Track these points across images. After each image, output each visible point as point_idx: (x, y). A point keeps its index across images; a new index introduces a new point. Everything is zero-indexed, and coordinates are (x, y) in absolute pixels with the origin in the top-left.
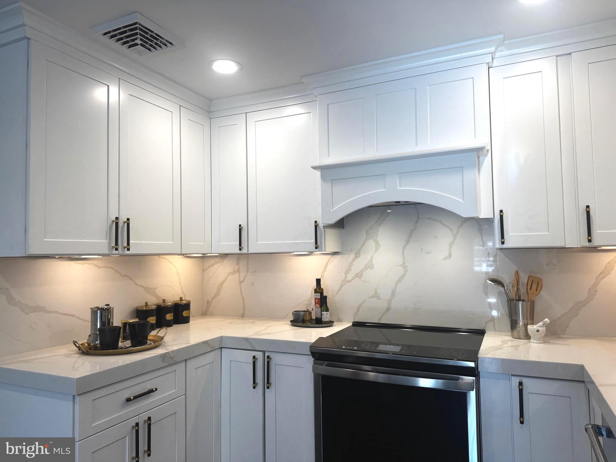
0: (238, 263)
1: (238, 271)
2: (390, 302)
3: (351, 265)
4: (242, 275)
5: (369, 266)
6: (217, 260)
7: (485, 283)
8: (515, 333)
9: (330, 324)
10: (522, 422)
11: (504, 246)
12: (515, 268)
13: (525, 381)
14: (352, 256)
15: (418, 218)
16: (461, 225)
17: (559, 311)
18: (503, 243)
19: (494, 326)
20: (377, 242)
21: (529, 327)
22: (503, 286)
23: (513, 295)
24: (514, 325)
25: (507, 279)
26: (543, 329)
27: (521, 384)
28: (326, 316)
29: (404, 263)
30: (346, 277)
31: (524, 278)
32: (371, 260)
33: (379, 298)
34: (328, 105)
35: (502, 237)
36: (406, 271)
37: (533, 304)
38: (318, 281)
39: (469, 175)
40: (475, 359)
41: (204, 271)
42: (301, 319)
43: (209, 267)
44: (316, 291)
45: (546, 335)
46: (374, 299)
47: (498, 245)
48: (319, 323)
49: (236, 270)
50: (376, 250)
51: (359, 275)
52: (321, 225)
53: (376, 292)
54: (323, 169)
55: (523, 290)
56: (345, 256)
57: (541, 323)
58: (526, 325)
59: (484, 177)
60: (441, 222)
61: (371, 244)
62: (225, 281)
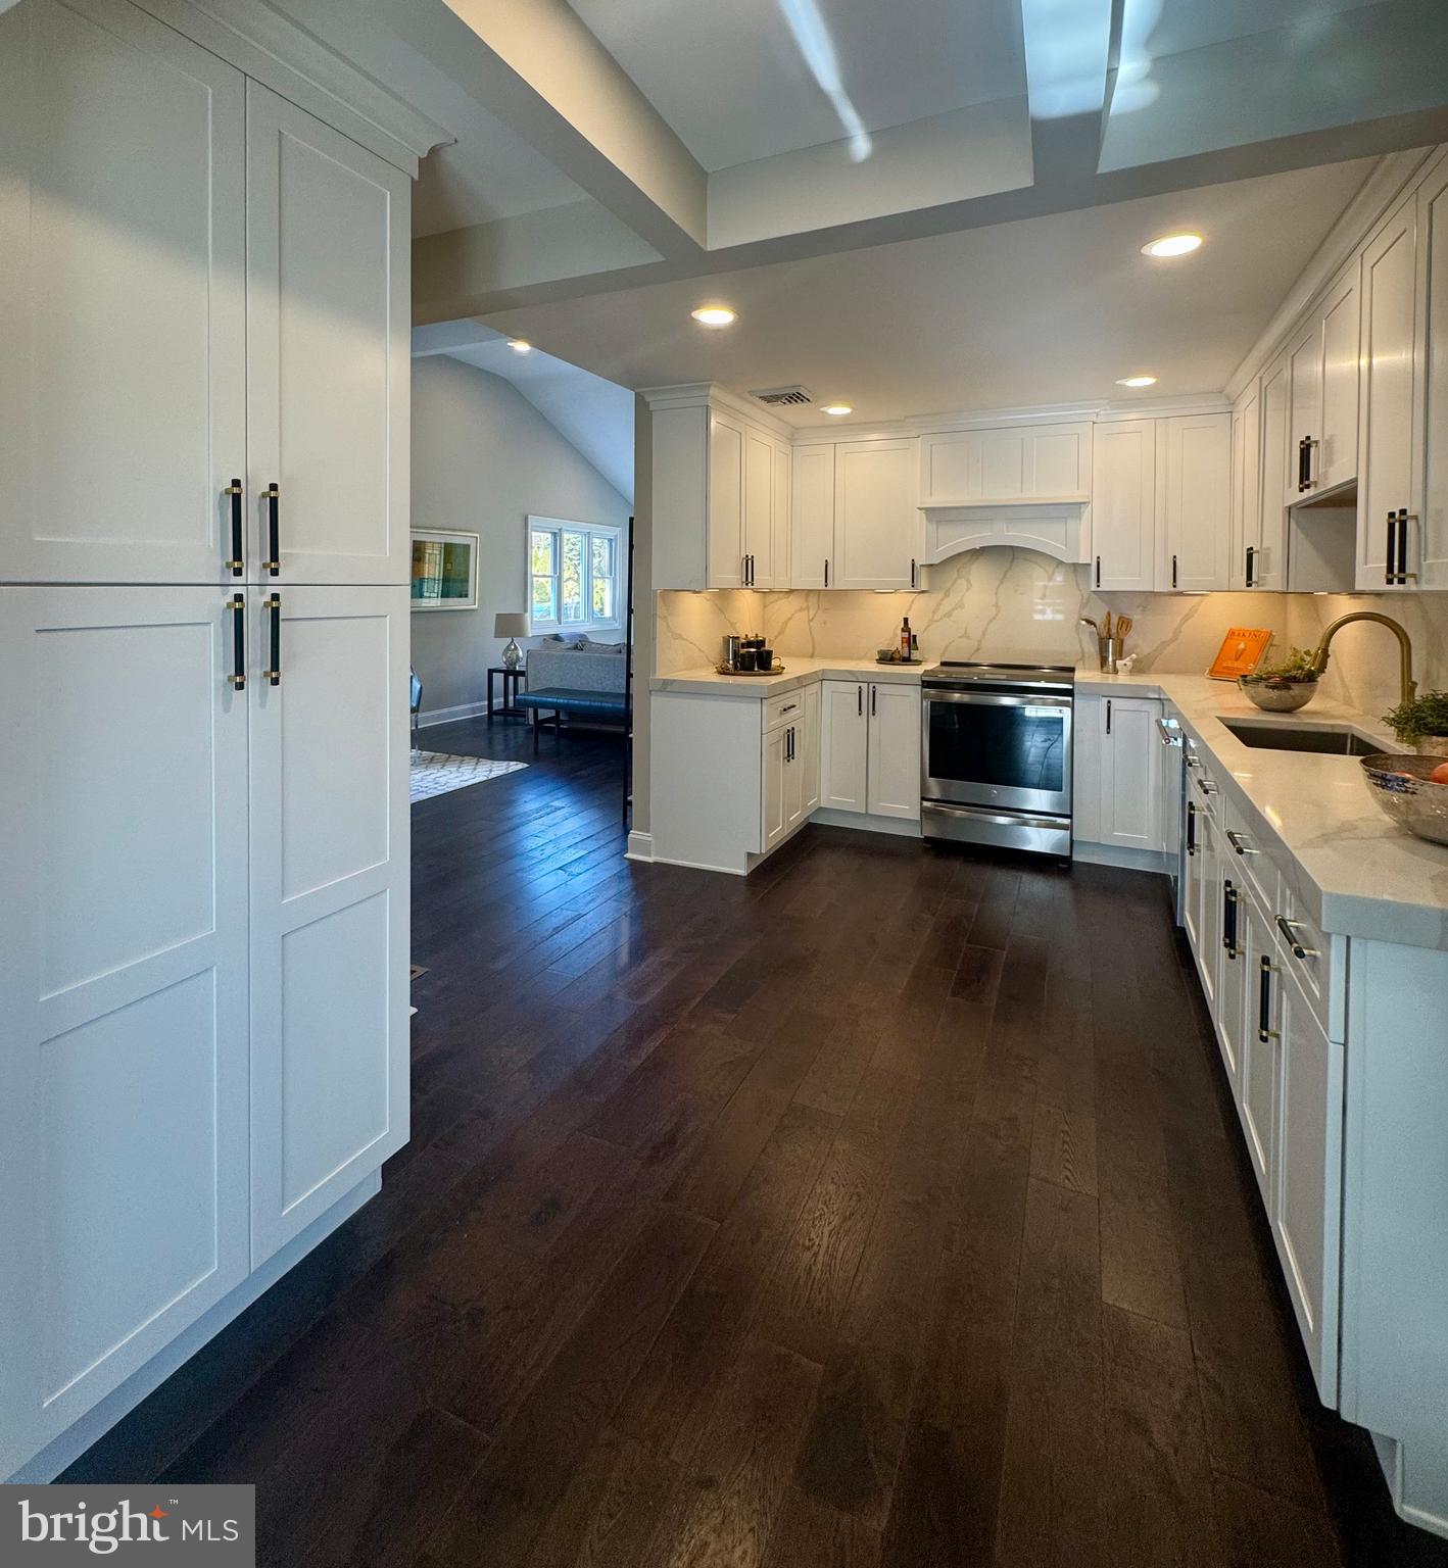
0: (806, 600)
1: (808, 608)
2: (980, 641)
3: (939, 604)
4: (812, 613)
5: (960, 605)
6: (781, 595)
7: (1079, 624)
8: (1105, 669)
9: (918, 663)
10: (1108, 733)
11: (1099, 589)
12: (1107, 609)
13: (1112, 700)
14: (941, 595)
15: (1013, 559)
16: (1057, 567)
17: (1145, 649)
18: (1098, 586)
19: (1084, 664)
20: (968, 581)
21: (1117, 662)
22: (1095, 626)
23: (1105, 634)
24: (1104, 661)
25: (1099, 619)
26: (1130, 664)
27: (1109, 702)
28: (915, 655)
29: (997, 603)
30: (933, 617)
31: (1115, 620)
32: (962, 600)
33: (968, 638)
34: (931, 446)
35: (1098, 581)
36: (999, 611)
37: (1122, 641)
38: (906, 620)
39: (1071, 524)
40: (1073, 684)
41: (765, 607)
42: (889, 657)
43: (771, 603)
44: (903, 630)
45: (1131, 671)
46: (964, 639)
47: (1094, 587)
48: (907, 660)
49: (804, 605)
50: (968, 589)
51: (949, 615)
52: (917, 564)
53: (966, 633)
54: (930, 512)
55: (1114, 631)
56: (932, 595)
57: (1128, 658)
58: (1114, 662)
59: (1083, 527)
60: (1036, 563)
61: (962, 583)
62: (790, 619)
